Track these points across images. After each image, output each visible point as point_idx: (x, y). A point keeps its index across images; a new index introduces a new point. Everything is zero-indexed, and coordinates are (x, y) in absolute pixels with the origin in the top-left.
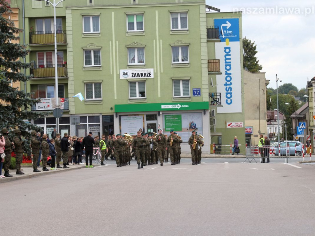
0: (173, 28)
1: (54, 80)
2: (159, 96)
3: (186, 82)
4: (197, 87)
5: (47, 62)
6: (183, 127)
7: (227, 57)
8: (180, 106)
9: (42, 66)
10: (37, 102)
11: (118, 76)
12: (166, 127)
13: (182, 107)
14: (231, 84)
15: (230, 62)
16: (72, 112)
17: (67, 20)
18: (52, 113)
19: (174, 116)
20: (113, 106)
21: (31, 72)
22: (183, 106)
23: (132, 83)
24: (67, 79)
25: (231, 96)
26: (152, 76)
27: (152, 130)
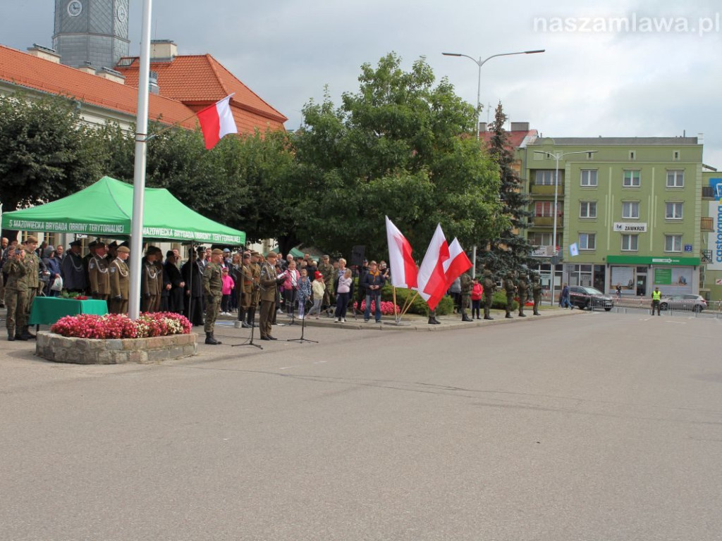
0: (668, 185)
1: (553, 229)
2: (651, 250)
3: (678, 237)
5: (545, 211)
6: (672, 281)
8: (671, 261)
9: (540, 215)
10: (536, 249)
11: (612, 228)
12: (656, 280)
16: (565, 260)
17: (566, 173)
18: (549, 261)
19: (664, 270)
20: (606, 257)
21: (530, 221)
22: (674, 261)
23: (625, 236)
24: (562, 229)
26: (645, 230)
27: (641, 283)
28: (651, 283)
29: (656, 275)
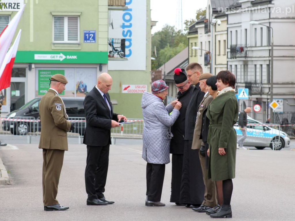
2: (32, 40)
3: (74, 19)
8: (64, 57)
12: (40, 89)
13: (66, 58)
14: (130, 26)
22: (68, 57)
25: (130, 45)
28: (33, 95)
29: (40, 80)
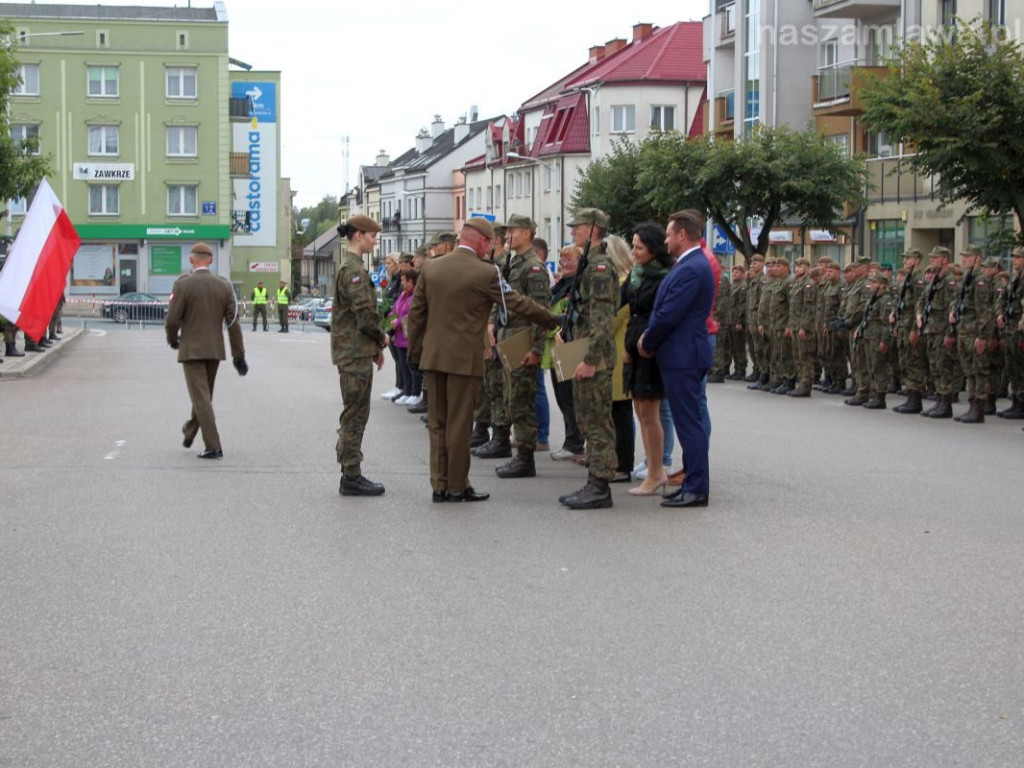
0: (170, 94)
2: (143, 212)
3: (191, 189)
4: (209, 199)
6: (183, 267)
7: (254, 149)
8: (180, 232)
11: (70, 174)
12: (153, 268)
13: (182, 234)
14: (258, 196)
15: (258, 159)
19: (169, 249)
22: (185, 232)
23: (95, 188)
25: (259, 218)
26: (132, 177)
27: (128, 272)
28: (146, 275)
29: (153, 257)
